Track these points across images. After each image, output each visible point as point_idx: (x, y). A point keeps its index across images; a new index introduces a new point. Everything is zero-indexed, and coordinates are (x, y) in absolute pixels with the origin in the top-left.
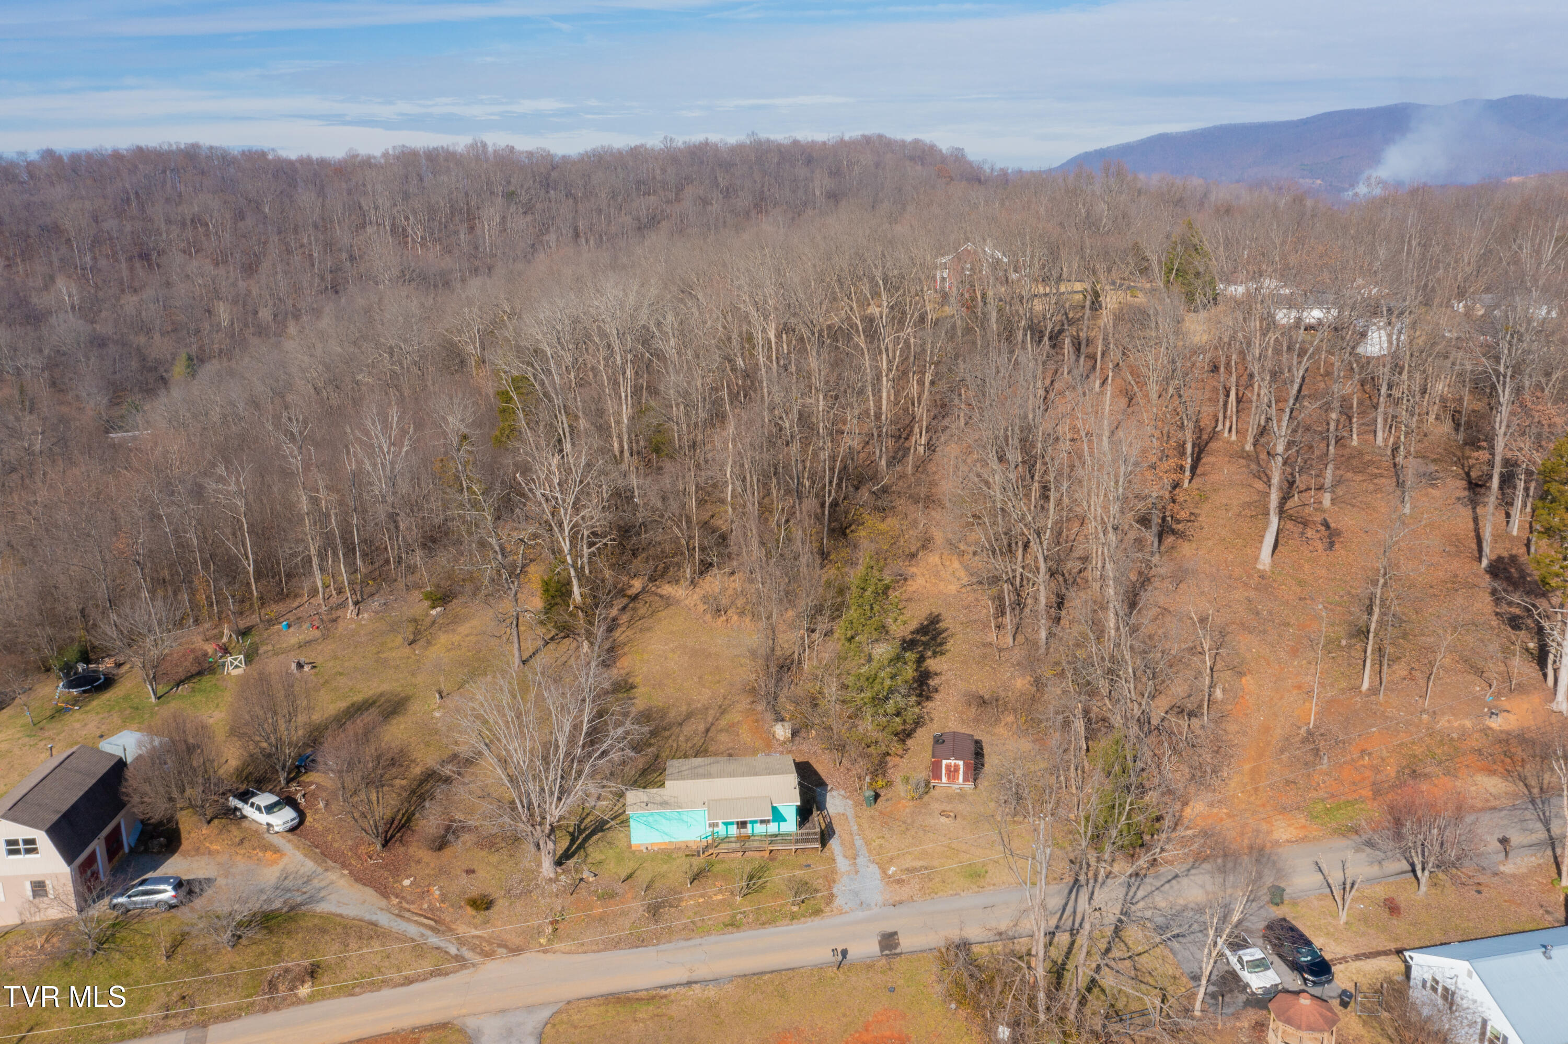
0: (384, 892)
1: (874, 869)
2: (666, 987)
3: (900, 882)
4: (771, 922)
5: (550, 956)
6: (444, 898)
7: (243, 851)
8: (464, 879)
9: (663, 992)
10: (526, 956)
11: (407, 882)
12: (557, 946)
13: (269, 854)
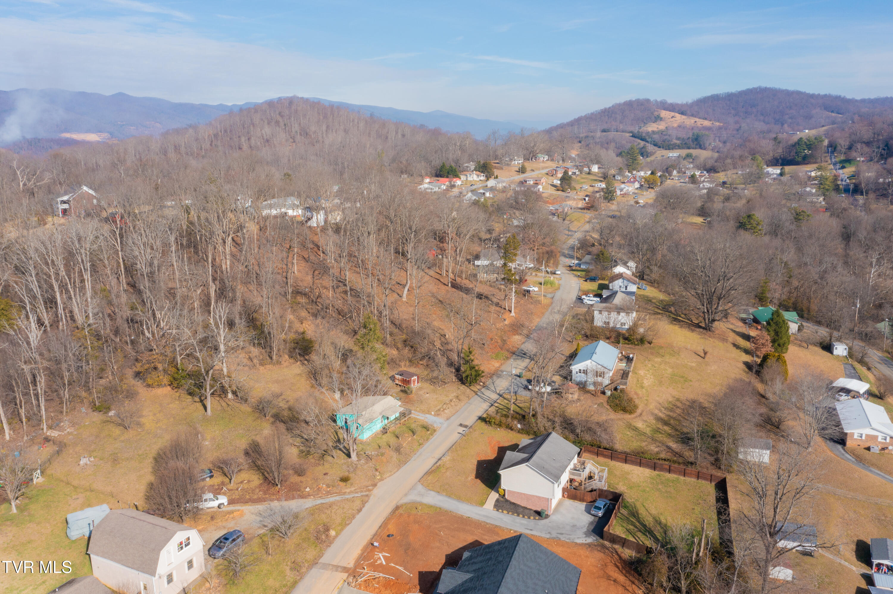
0: (302, 497)
1: (427, 416)
2: (436, 463)
3: (438, 415)
4: (428, 439)
5: (385, 480)
6: (328, 486)
7: (219, 520)
8: (327, 477)
9: (438, 464)
10: (378, 484)
11: (308, 489)
12: (384, 476)
13: (235, 514)
